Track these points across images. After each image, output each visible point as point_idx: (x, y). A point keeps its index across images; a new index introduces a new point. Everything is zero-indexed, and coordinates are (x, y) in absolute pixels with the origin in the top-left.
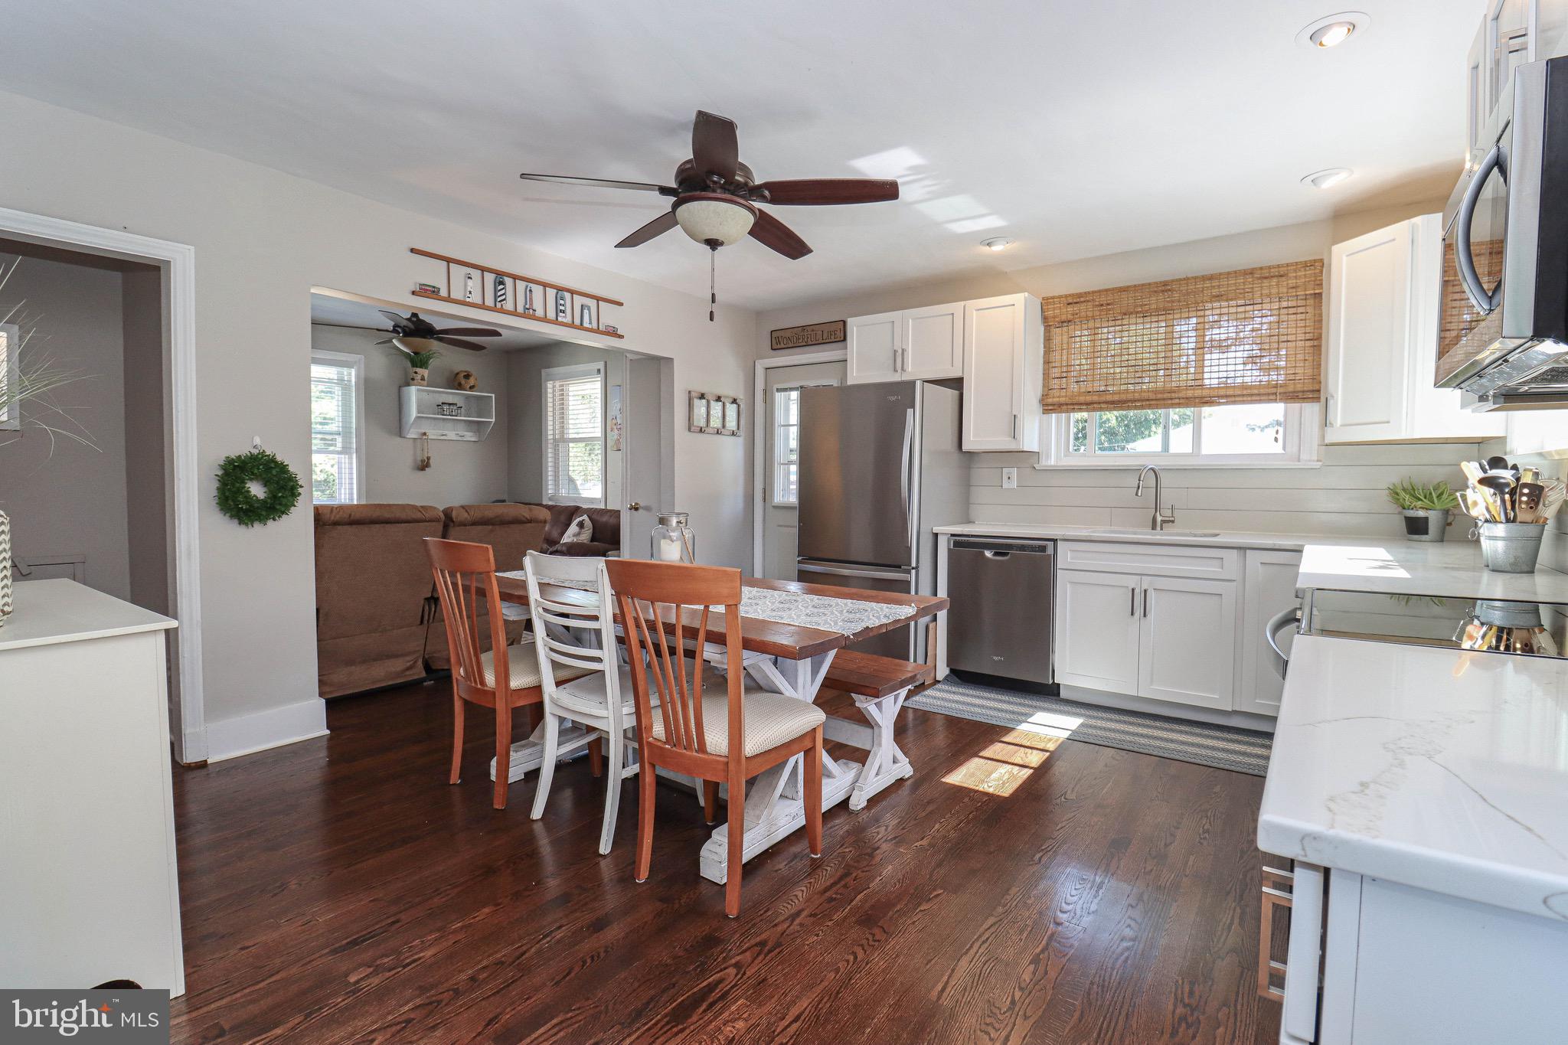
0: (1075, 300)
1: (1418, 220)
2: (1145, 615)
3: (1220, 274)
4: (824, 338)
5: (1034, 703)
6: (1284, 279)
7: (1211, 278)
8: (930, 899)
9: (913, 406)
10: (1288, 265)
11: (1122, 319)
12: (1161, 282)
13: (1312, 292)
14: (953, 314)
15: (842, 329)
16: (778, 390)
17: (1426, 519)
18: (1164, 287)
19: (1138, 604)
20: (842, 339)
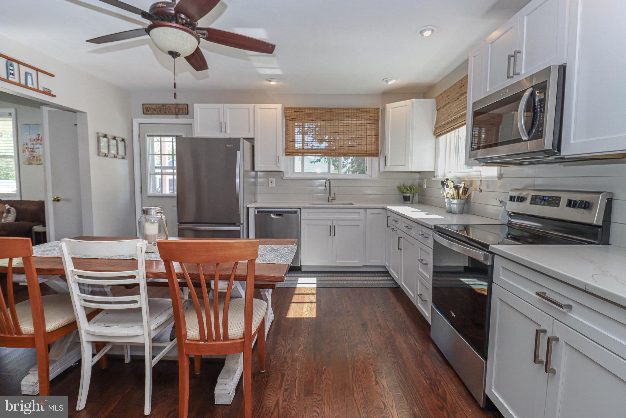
0: (298, 110)
1: (414, 100)
2: (335, 235)
3: (349, 108)
4: (176, 112)
5: (296, 275)
6: (368, 113)
7: (346, 109)
8: (324, 372)
9: (239, 150)
10: (370, 108)
11: (315, 120)
12: (329, 108)
13: (376, 119)
14: (249, 109)
15: (186, 108)
16: (148, 136)
17: (409, 196)
18: (330, 110)
19: (332, 231)
20: (187, 113)
